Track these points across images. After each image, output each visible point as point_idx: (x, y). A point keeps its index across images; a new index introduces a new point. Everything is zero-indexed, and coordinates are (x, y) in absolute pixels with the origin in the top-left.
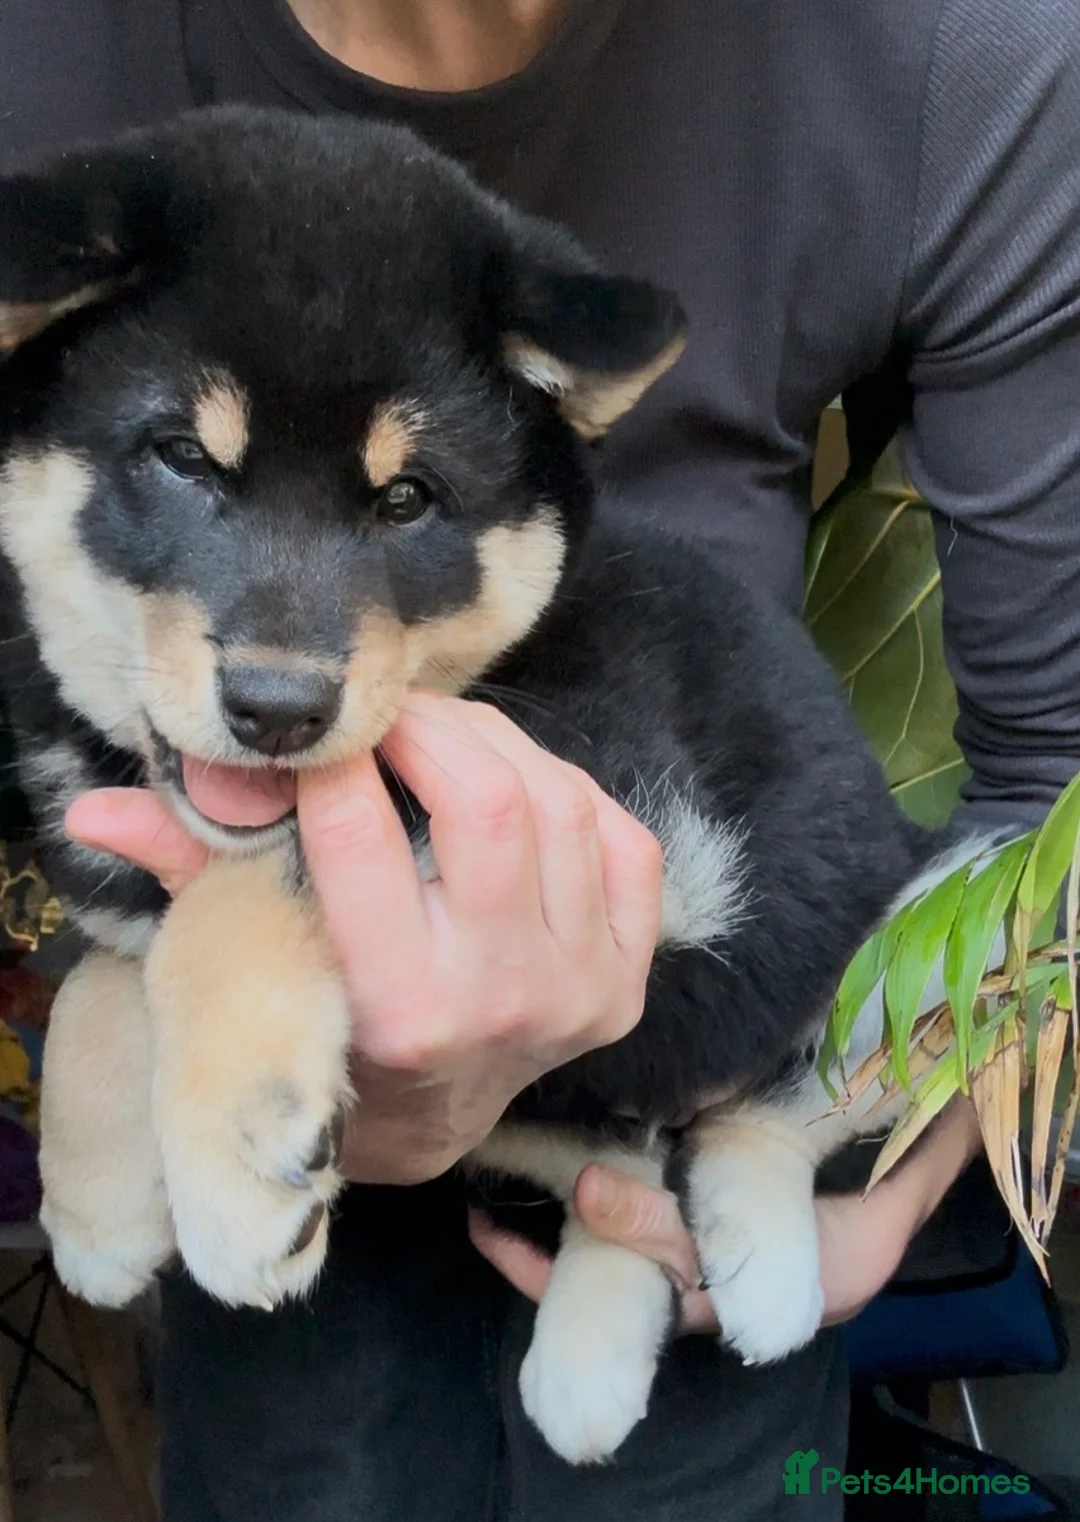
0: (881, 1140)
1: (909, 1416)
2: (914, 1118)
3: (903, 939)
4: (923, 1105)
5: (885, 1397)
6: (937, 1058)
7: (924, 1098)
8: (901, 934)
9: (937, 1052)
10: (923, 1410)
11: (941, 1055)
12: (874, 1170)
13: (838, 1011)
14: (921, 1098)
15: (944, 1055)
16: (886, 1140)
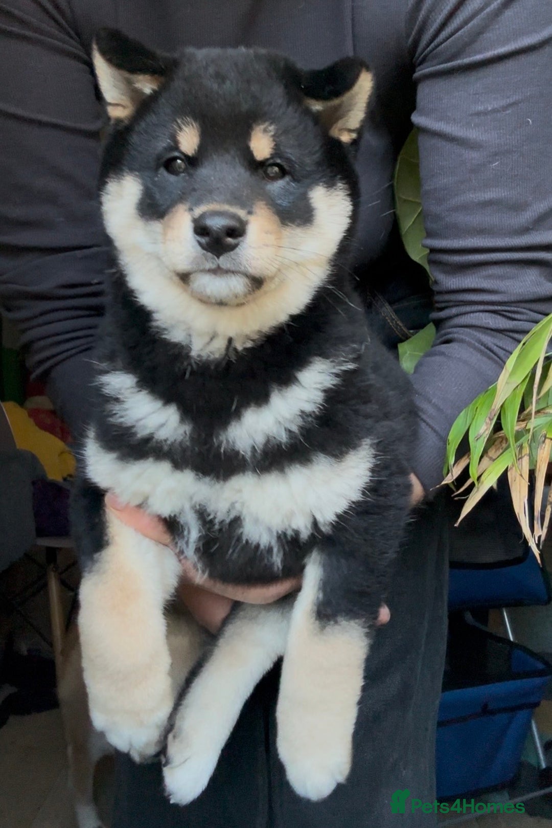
0: (466, 497)
1: (478, 625)
2: (480, 488)
3: (478, 410)
4: (484, 483)
5: (469, 617)
6: (494, 460)
7: (485, 479)
8: (477, 408)
9: (494, 458)
10: (485, 621)
11: (497, 458)
12: (462, 512)
13: (449, 444)
14: (484, 478)
15: (498, 459)
16: (468, 498)
